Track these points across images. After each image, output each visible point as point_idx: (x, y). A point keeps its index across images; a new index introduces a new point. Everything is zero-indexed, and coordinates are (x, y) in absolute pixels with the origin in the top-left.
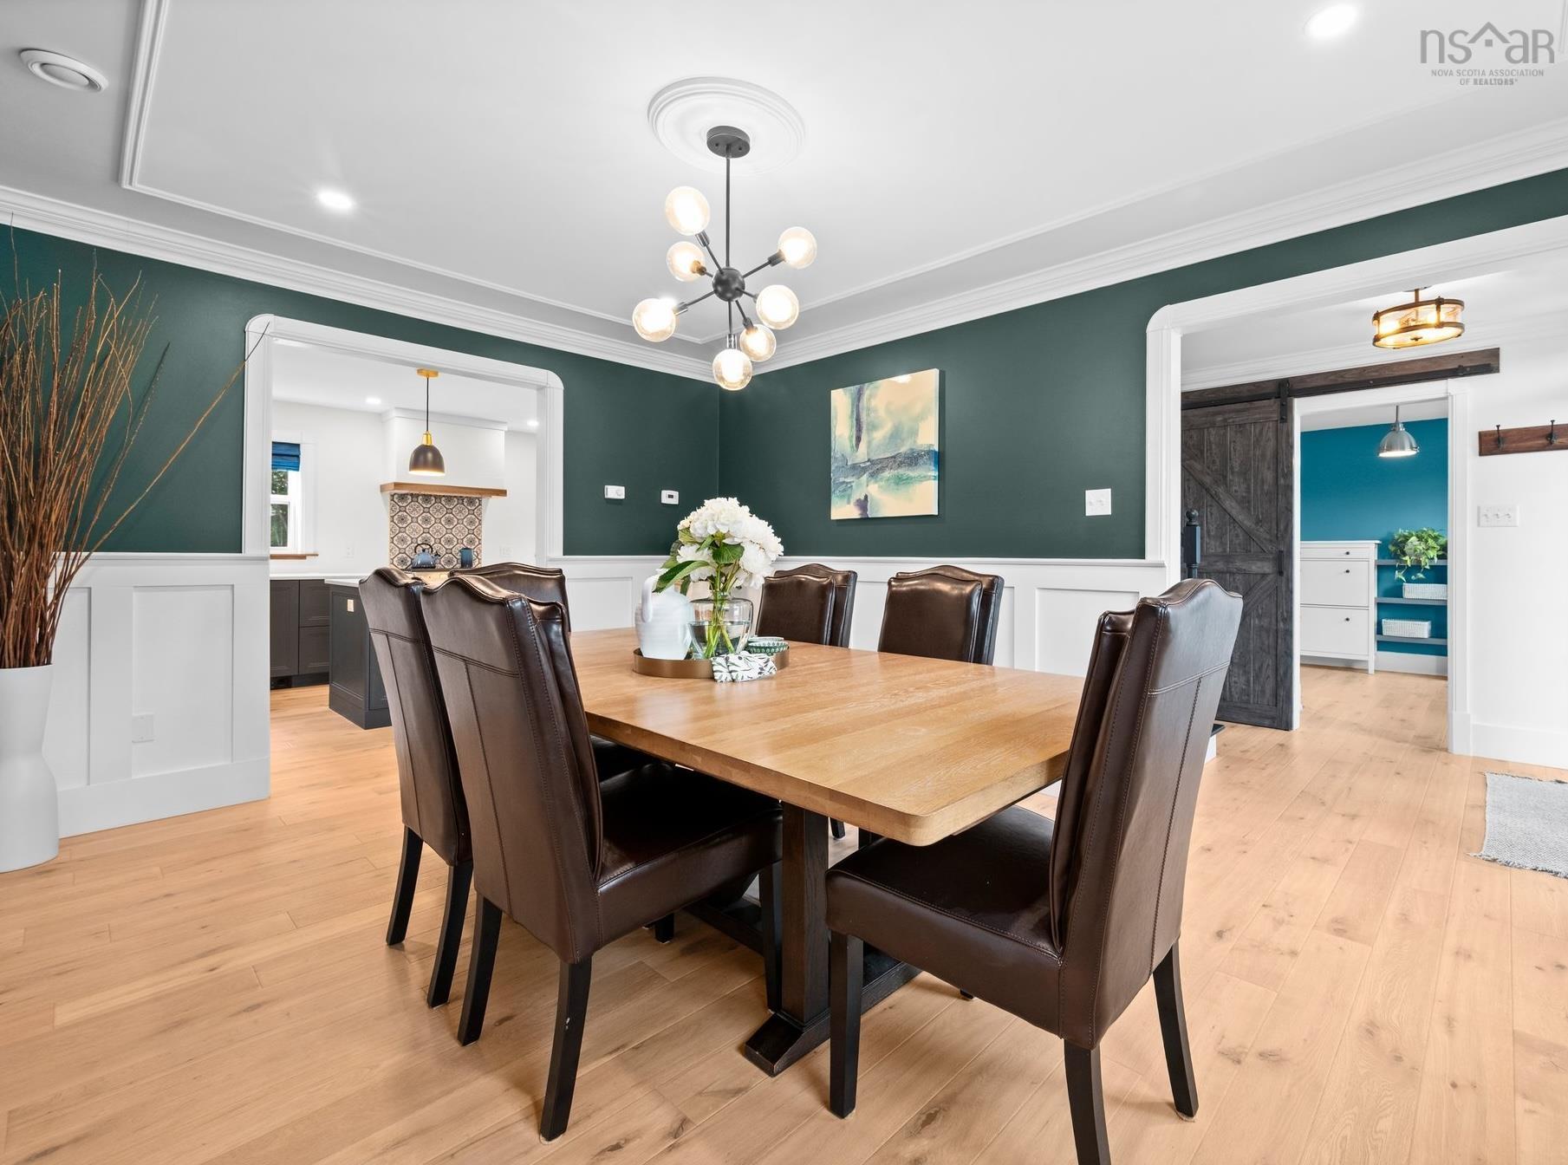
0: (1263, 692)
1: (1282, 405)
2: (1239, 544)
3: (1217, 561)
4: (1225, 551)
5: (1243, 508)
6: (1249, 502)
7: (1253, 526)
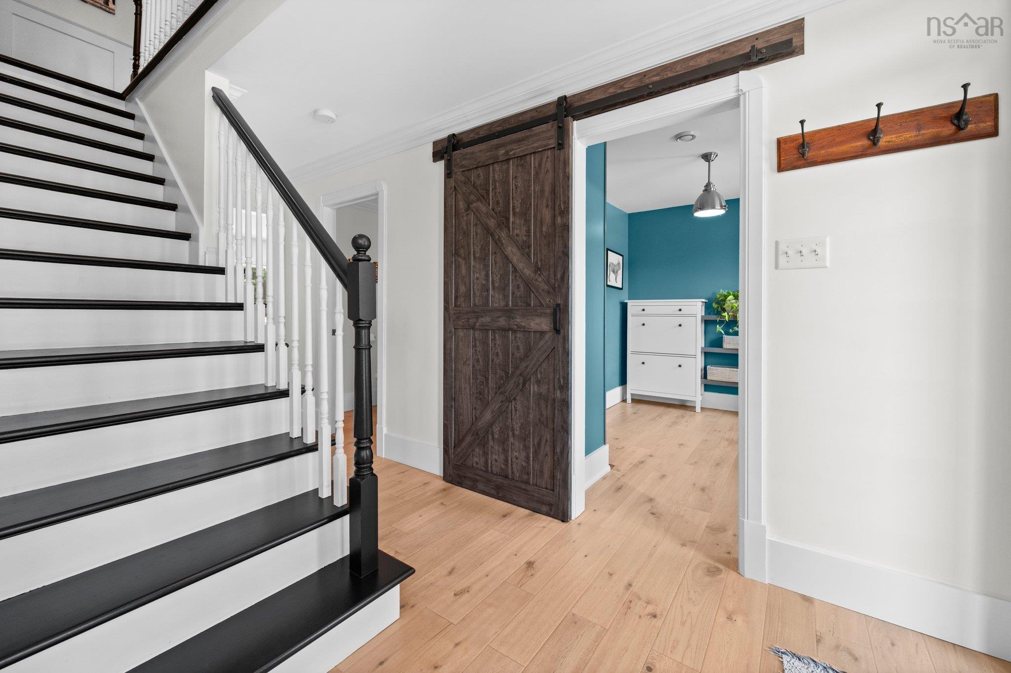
0: (542, 472)
1: (559, 127)
2: (520, 297)
3: (499, 317)
4: (507, 305)
5: (523, 254)
6: (529, 247)
7: (532, 275)
